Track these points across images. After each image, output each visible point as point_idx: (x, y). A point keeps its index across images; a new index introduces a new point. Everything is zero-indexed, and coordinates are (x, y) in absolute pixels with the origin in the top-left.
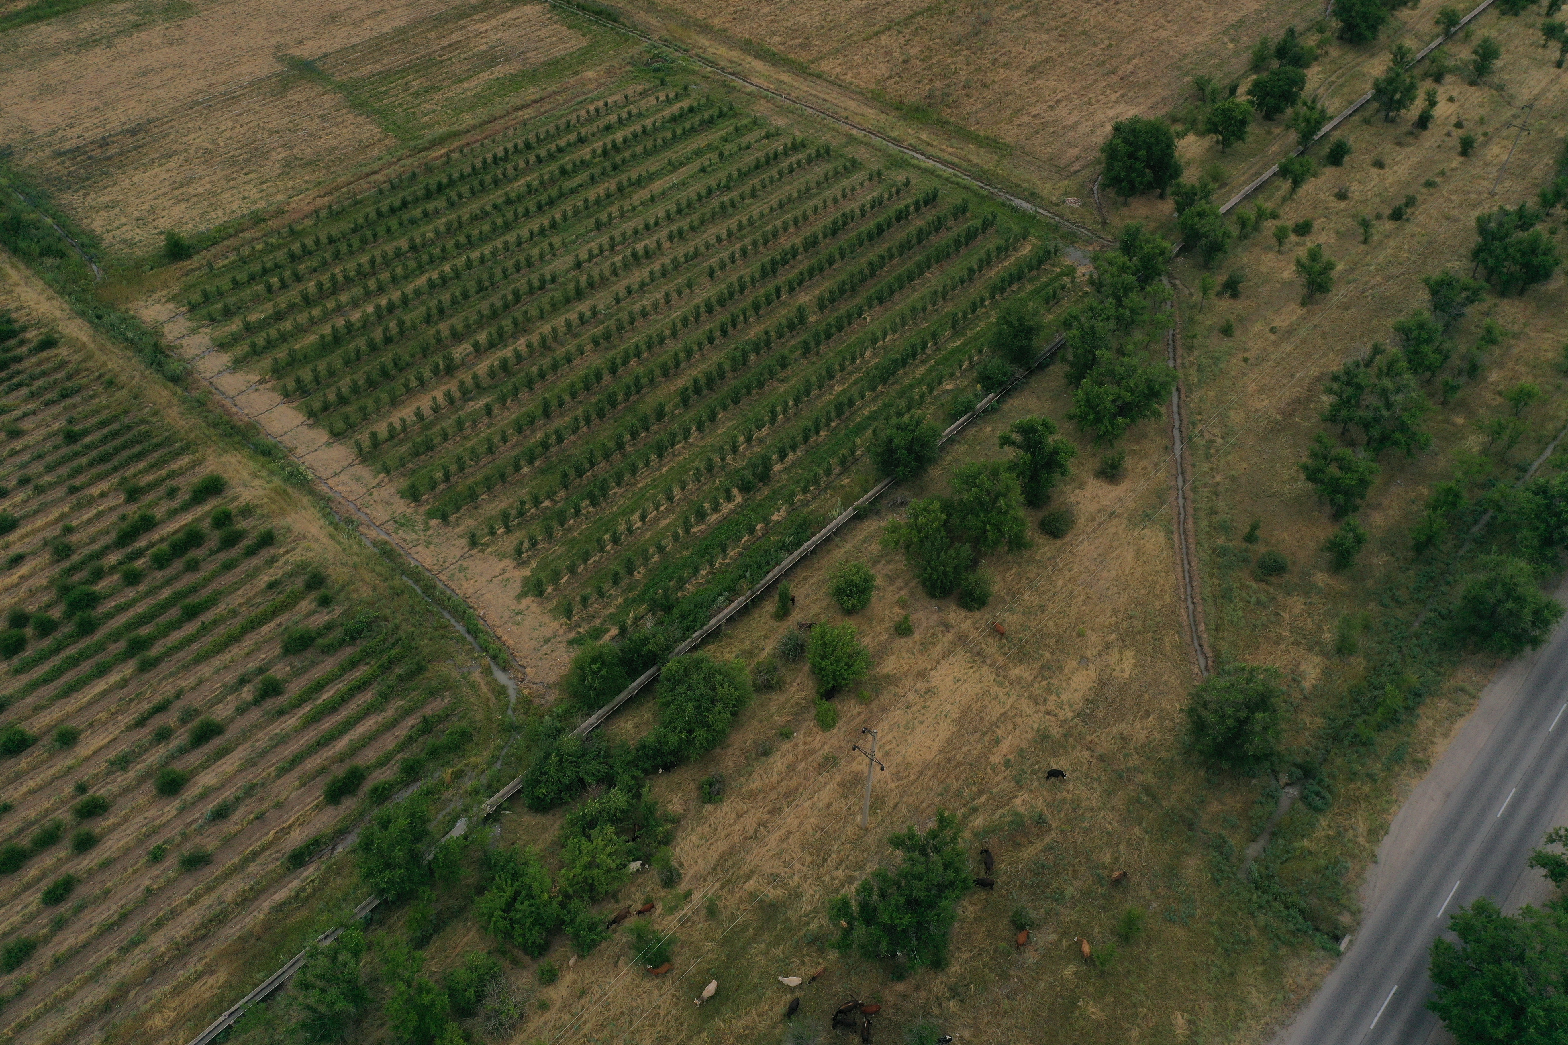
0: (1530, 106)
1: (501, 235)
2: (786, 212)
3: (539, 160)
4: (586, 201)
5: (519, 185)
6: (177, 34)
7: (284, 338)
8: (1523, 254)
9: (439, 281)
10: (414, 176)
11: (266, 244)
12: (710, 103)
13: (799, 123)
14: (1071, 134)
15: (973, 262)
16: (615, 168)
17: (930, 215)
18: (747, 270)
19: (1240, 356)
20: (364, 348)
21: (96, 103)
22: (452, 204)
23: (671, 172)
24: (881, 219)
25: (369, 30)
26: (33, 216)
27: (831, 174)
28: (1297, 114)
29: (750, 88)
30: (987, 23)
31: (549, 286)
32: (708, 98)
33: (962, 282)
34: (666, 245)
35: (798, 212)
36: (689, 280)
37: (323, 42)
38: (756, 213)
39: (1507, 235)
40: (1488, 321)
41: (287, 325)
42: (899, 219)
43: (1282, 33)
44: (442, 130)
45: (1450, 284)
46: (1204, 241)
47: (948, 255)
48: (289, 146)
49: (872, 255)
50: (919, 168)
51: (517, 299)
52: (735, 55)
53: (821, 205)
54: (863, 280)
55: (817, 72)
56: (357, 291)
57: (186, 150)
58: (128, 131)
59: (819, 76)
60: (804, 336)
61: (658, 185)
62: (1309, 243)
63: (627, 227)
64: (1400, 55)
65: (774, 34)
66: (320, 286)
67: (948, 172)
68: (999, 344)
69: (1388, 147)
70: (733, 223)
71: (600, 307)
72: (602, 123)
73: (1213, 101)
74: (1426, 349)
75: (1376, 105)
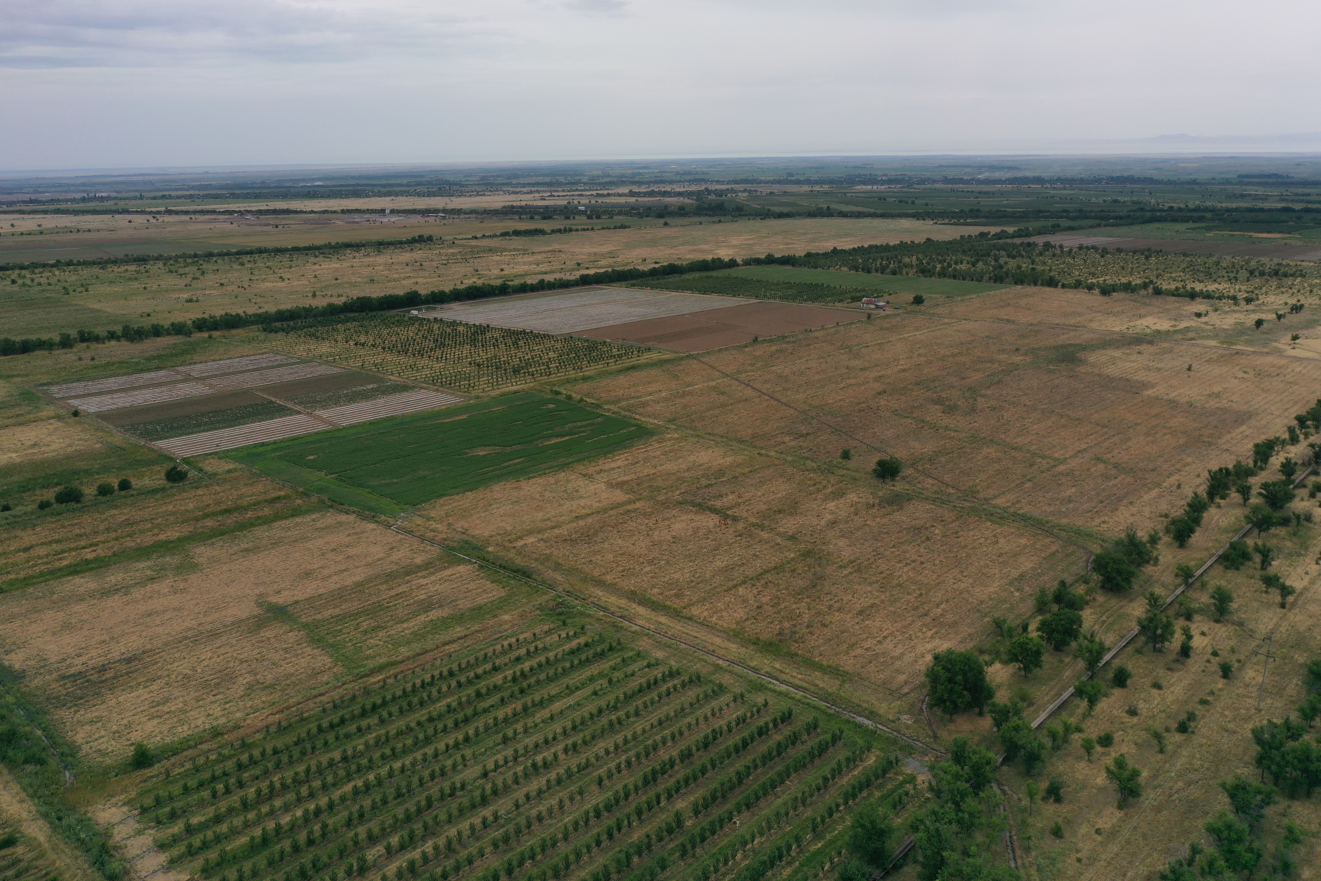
0: (1270, 638)
1: (421, 748)
2: (665, 729)
3: (459, 685)
4: (495, 719)
5: (441, 706)
6: (182, 585)
7: (218, 839)
8: (1300, 761)
9: (363, 789)
10: (354, 697)
11: (220, 754)
12: (602, 640)
13: (674, 655)
14: (898, 664)
15: (827, 772)
16: (522, 691)
17: (786, 731)
18: (631, 779)
19: (1074, 856)
20: (288, 849)
21: (106, 637)
22: (382, 721)
23: (568, 695)
24: (746, 734)
25: (334, 584)
26: (28, 729)
27: (701, 696)
28: (1080, 646)
29: (635, 628)
30: (822, 578)
31: (459, 793)
32: (600, 635)
33: (819, 789)
34: (562, 756)
35: (675, 729)
36: (581, 788)
37: (296, 592)
38: (639, 730)
39: (1281, 745)
40: (1286, 821)
41: (224, 828)
42: (760, 734)
43: (1056, 584)
44: (382, 660)
45: (1244, 788)
46: (1023, 752)
47: (804, 766)
48: (253, 672)
49: (739, 765)
50: (775, 691)
51: (429, 805)
52: (623, 602)
53: (694, 722)
54: (732, 788)
55: (689, 615)
56: (291, 797)
57: (168, 676)
58: (125, 659)
59: (690, 619)
60: (681, 840)
61: (557, 706)
62: (1113, 753)
63: (529, 741)
64: (1153, 601)
65: (654, 587)
66: (259, 792)
67: (799, 694)
68: (856, 847)
69: (1161, 672)
70: (619, 738)
71: (502, 812)
72: (514, 655)
73: (1011, 637)
74: (1239, 848)
75: (1143, 638)
